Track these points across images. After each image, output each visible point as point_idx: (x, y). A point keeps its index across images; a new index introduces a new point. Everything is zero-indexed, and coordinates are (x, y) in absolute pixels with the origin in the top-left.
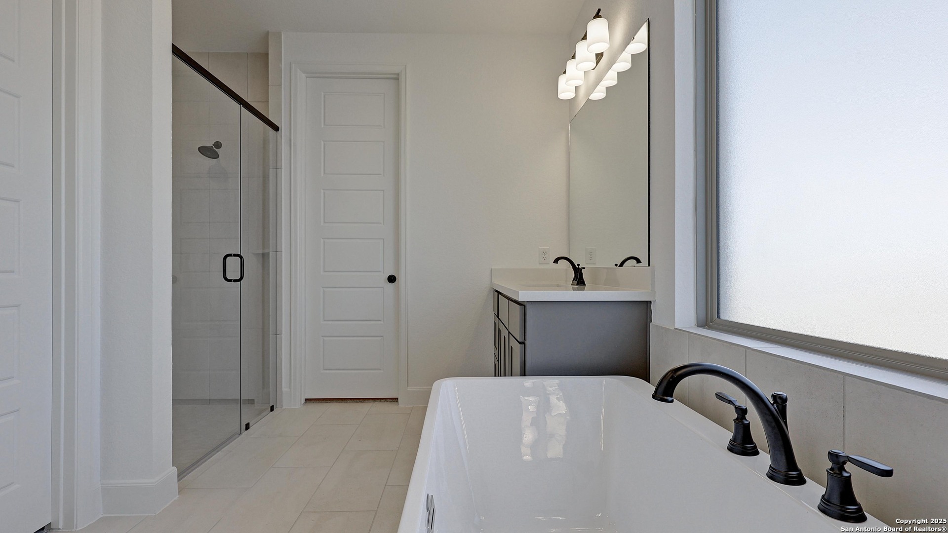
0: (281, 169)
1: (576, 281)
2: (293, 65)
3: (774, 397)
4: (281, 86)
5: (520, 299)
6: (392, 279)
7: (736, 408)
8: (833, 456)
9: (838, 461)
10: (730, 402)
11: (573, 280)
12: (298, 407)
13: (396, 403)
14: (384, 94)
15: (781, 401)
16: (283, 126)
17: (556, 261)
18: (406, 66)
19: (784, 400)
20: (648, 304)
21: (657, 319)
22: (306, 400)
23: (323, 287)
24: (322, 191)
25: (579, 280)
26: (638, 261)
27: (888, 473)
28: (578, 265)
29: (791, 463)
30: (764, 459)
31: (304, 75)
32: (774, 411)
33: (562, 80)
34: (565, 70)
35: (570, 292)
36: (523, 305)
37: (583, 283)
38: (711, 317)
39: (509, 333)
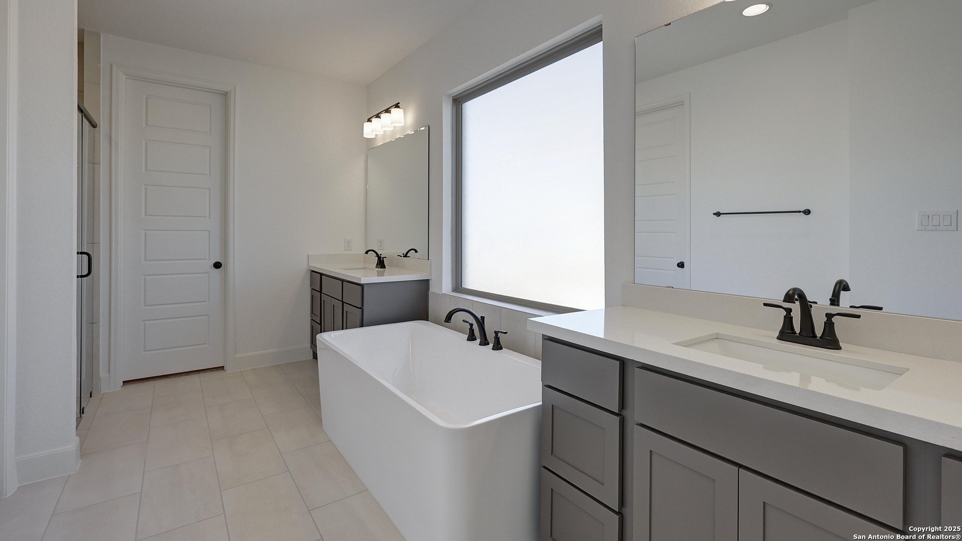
0: (99, 164)
1: (379, 265)
2: (114, 67)
3: (481, 317)
4: (99, 85)
5: (362, 282)
6: (217, 265)
7: (470, 324)
8: (495, 332)
9: (496, 333)
10: (468, 322)
11: (377, 264)
12: (118, 390)
13: (223, 371)
14: (210, 106)
15: (483, 318)
16: (101, 124)
17: (367, 253)
18: (235, 88)
19: (484, 318)
20: (428, 280)
21: (433, 289)
22: (124, 382)
23: (144, 275)
24: (143, 186)
25: (381, 264)
26: (416, 251)
27: (506, 333)
28: (381, 255)
29: (486, 339)
30: (478, 341)
31: (124, 77)
32: (481, 322)
33: (367, 127)
34: (369, 120)
35: (380, 274)
36: (362, 286)
37: (384, 267)
38: (458, 286)
39: (343, 302)
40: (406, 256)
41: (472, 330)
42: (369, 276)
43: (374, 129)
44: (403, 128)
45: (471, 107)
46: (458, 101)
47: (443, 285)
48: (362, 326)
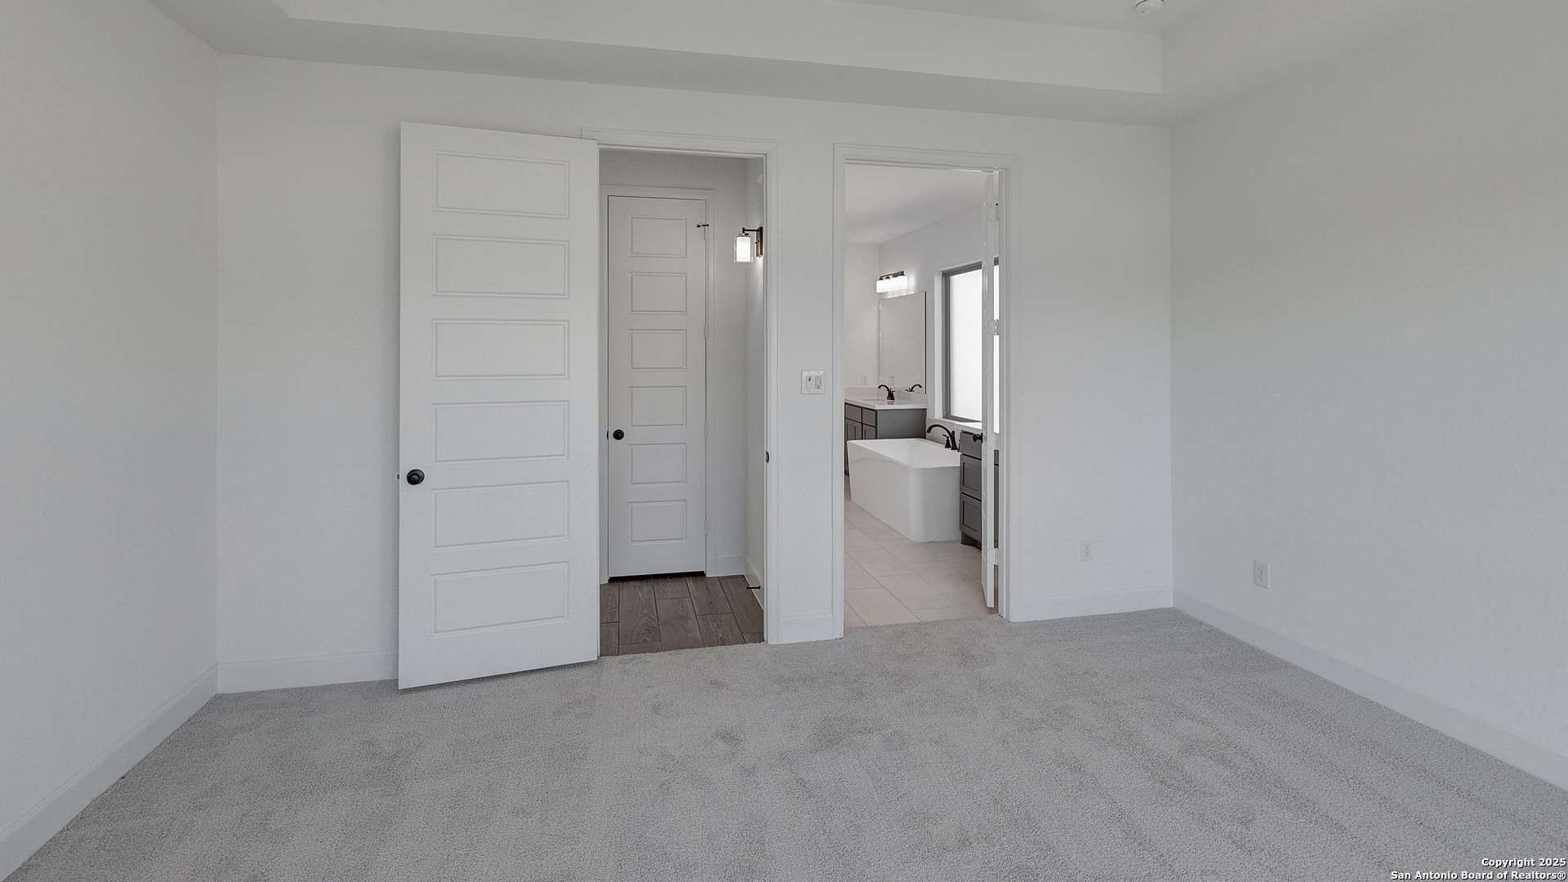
1: (889, 398)
3: (952, 431)
5: (876, 409)
11: (888, 396)
17: (880, 387)
19: (955, 432)
20: (924, 409)
21: (927, 415)
25: (891, 396)
26: (921, 387)
28: (891, 389)
32: (952, 435)
33: (879, 283)
34: (881, 279)
35: (889, 404)
36: (876, 411)
37: (893, 399)
38: (947, 414)
39: (862, 424)
40: (911, 391)
41: (948, 441)
42: (883, 405)
43: (883, 286)
44: (908, 290)
45: (956, 280)
46: (947, 275)
47: (936, 414)
48: (876, 438)
